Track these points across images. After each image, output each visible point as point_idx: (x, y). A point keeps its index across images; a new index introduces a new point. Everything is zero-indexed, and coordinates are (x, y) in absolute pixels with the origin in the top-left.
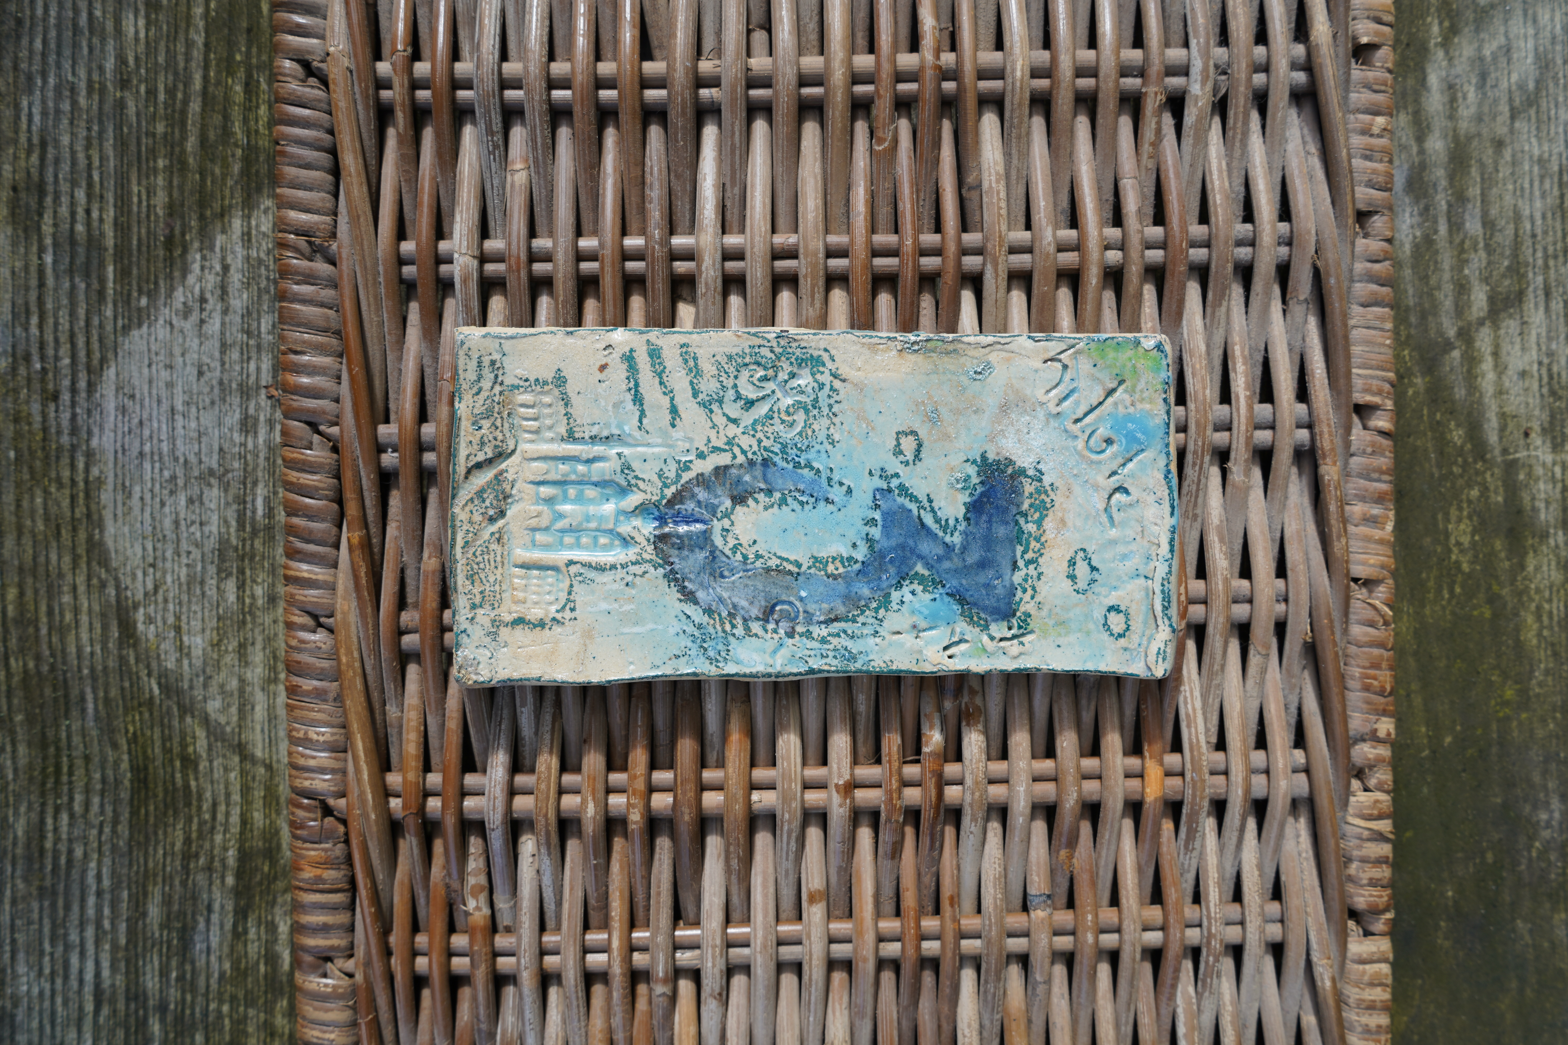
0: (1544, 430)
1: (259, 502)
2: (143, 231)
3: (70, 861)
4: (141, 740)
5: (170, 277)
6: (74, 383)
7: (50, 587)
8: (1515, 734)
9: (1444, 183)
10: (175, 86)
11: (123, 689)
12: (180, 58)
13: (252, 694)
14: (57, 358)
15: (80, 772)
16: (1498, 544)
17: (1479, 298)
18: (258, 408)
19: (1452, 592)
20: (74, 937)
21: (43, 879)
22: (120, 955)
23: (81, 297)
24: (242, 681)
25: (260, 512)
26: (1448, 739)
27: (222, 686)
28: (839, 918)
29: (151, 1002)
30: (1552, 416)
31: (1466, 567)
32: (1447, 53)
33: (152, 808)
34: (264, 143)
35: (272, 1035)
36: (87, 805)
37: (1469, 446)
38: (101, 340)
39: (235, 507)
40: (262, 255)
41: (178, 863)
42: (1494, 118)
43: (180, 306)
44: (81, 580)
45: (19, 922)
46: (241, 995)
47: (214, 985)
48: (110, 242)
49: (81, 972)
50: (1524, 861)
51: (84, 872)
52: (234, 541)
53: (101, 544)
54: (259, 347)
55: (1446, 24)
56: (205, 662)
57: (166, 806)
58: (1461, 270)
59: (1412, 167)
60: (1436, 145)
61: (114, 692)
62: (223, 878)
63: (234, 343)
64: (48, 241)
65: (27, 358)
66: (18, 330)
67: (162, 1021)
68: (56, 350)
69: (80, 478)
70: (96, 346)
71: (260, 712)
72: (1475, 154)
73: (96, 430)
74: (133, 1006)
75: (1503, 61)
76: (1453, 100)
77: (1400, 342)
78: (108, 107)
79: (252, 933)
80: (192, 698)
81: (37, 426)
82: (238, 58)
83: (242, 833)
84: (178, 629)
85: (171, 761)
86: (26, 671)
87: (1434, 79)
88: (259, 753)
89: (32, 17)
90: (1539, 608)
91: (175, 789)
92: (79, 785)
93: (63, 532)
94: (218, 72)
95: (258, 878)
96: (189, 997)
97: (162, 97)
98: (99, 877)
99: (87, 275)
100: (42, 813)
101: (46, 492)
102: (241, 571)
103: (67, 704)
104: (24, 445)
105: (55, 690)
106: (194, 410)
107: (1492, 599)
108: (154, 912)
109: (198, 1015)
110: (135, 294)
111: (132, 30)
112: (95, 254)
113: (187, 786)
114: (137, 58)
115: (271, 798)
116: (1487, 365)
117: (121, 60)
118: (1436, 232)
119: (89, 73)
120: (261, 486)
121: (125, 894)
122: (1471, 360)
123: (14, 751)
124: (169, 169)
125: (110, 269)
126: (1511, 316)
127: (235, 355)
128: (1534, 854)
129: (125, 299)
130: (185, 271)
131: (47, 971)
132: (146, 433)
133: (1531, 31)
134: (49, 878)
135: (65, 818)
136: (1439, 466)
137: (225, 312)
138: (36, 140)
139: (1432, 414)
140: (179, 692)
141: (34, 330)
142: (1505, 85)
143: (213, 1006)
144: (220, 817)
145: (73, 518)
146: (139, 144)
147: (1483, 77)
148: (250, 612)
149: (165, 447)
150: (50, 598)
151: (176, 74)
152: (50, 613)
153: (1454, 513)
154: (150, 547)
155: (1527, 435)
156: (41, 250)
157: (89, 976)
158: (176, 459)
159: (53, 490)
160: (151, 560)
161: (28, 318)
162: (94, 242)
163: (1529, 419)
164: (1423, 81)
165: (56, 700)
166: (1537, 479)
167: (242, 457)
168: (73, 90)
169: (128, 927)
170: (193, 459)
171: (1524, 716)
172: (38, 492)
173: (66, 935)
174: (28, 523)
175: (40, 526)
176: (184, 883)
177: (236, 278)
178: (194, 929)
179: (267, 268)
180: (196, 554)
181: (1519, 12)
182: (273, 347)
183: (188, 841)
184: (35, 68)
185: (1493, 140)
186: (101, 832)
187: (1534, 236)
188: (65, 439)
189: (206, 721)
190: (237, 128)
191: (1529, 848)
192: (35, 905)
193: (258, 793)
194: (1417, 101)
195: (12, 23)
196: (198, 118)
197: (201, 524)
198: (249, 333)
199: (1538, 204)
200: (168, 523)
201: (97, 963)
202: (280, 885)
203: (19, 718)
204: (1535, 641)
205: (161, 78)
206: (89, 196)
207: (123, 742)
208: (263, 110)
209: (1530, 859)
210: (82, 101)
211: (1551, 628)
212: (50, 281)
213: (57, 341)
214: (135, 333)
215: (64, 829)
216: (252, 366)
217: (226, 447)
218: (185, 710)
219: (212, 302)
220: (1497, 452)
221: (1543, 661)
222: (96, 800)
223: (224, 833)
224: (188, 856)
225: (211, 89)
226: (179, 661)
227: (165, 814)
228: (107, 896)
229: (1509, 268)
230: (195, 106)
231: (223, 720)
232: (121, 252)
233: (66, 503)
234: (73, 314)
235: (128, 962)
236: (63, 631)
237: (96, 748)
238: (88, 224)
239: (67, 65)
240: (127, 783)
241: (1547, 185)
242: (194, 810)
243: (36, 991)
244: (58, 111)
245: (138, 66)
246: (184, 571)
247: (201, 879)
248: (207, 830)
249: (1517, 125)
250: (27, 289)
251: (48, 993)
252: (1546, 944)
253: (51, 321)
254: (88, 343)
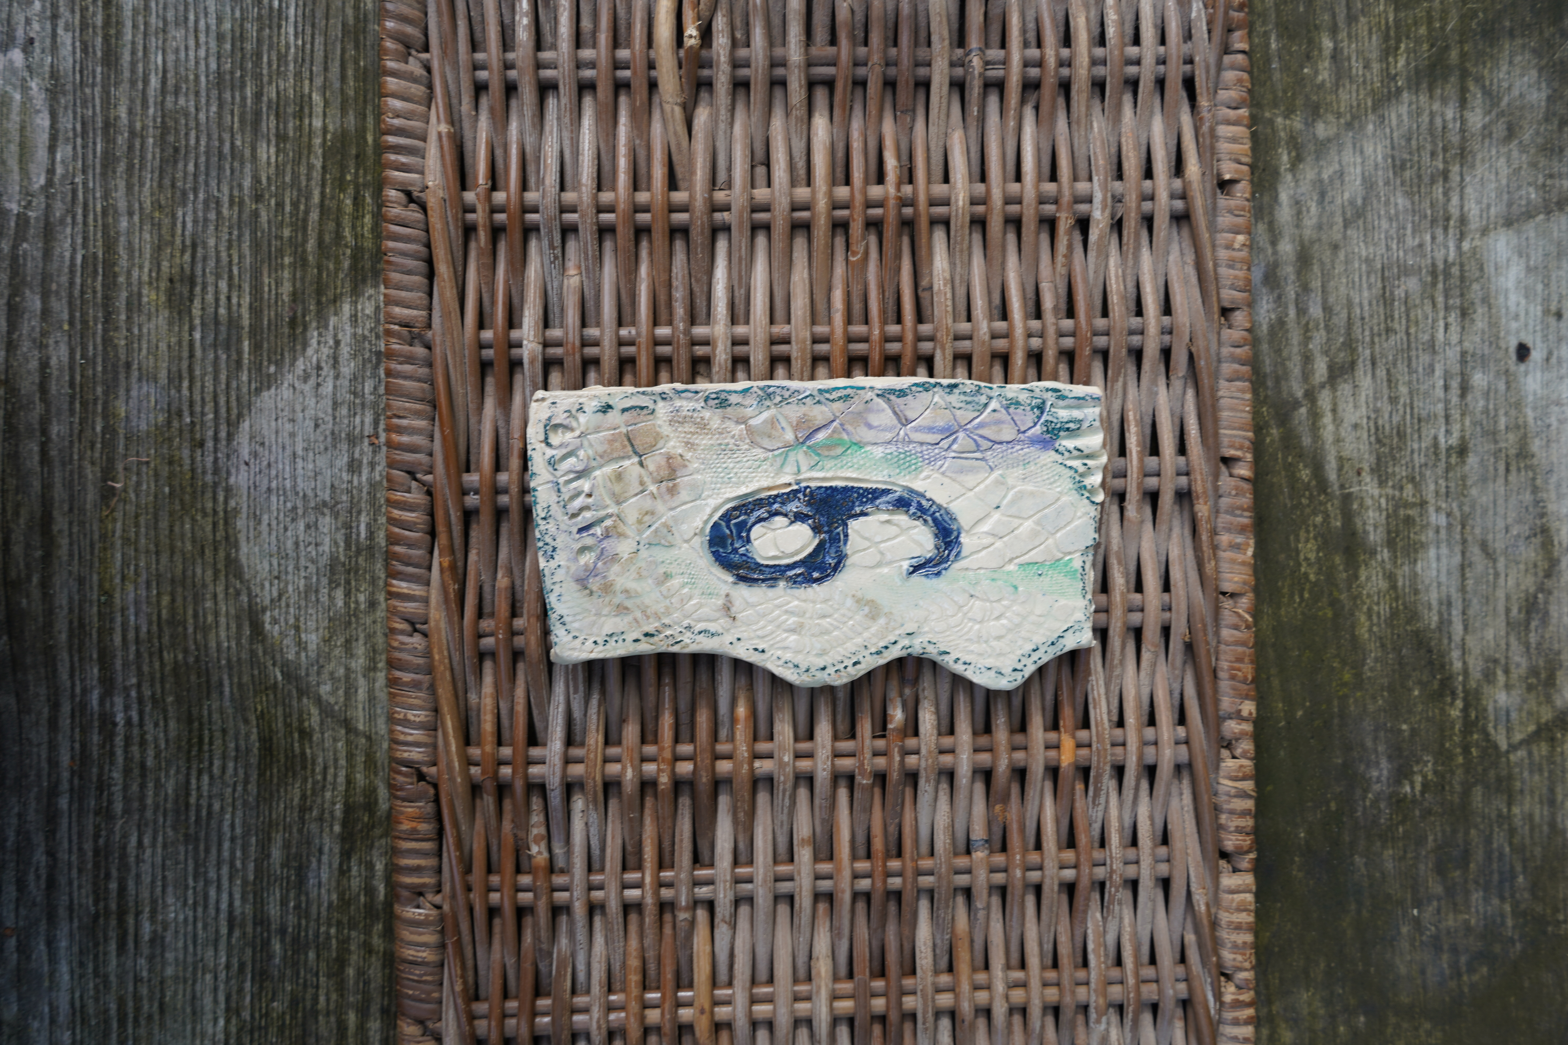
0: (1372, 470)
1: (363, 527)
2: (273, 313)
3: (210, 813)
4: (267, 717)
5: (293, 350)
6: (216, 433)
7: (195, 596)
8: (1352, 708)
9: (1292, 277)
10: (298, 201)
11: (253, 676)
12: (303, 179)
13: (356, 679)
14: (203, 414)
15: (218, 742)
16: (1338, 560)
17: (1321, 368)
18: (362, 453)
19: (1301, 597)
20: (212, 874)
21: (187, 828)
22: (249, 888)
23: (223, 365)
24: (348, 669)
25: (363, 535)
26: (1300, 713)
27: (332, 674)
28: (822, 860)
29: (273, 926)
30: (1378, 459)
31: (1312, 577)
32: (1294, 176)
33: (275, 771)
34: (368, 244)
35: (370, 952)
36: (224, 769)
37: (1314, 483)
38: (238, 399)
39: (343, 531)
40: (366, 333)
41: (296, 814)
42: (1331, 227)
43: (301, 373)
44: (220, 589)
45: (168, 862)
46: (345, 920)
47: (324, 913)
48: (246, 322)
49: (218, 902)
50: (1360, 809)
51: (221, 822)
52: (342, 558)
53: (237, 560)
54: (363, 405)
55: (1293, 154)
56: (318, 655)
57: (287, 769)
58: (1306, 345)
59: (1268, 265)
60: (1286, 248)
61: (246, 679)
62: (331, 826)
63: (343, 402)
64: (197, 321)
65: (180, 414)
66: (173, 392)
67: (282, 941)
68: (203, 407)
69: (220, 508)
70: (234, 404)
71: (362, 694)
72: (1316, 255)
73: (233, 471)
74: (259, 929)
75: (1337, 183)
76: (1299, 213)
77: (1258, 401)
78: (245, 216)
79: (354, 871)
80: (308, 683)
81: (187, 467)
82: (349, 178)
83: (347, 791)
84: (297, 628)
85: (291, 733)
86: (176, 662)
87: (1284, 197)
88: (361, 727)
89: (187, 146)
90: (1370, 609)
91: (294, 756)
92: (218, 753)
93: (207, 551)
94: (333, 189)
95: (359, 826)
96: (303, 922)
97: (288, 208)
98: (232, 826)
99: (228, 349)
100: (188, 775)
101: (193, 520)
102: (348, 582)
103: (208, 688)
104: (176, 483)
105: (199, 677)
106: (311, 454)
107: (1334, 603)
108: (276, 853)
109: (311, 937)
110: (265, 363)
111: (265, 156)
112: (234, 332)
113: (303, 754)
114: (269, 178)
115: (370, 763)
116: (1327, 419)
117: (256, 179)
118: (1287, 315)
119: (231, 189)
120: (364, 514)
121: (253, 840)
122: (1315, 415)
123: (166, 726)
124: (293, 265)
125: (246, 343)
126: (1345, 381)
127: (344, 411)
128: (1368, 803)
129: (257, 367)
130: (305, 345)
131: (190, 902)
132: (273, 472)
133: (1359, 160)
134: (192, 827)
135: (206, 779)
136: (1292, 499)
137: (337, 377)
138: (188, 242)
139: (1285, 458)
140: (298, 678)
141: (185, 392)
142: (1339, 201)
143: (323, 929)
144: (330, 778)
145: (214, 541)
146: (270, 245)
147: (1322, 195)
148: (355, 615)
149: (288, 484)
150: (196, 603)
151: (299, 190)
152: (196, 616)
153: (1303, 535)
154: (275, 562)
155: (1359, 474)
156: (192, 329)
157: (224, 906)
158: (297, 494)
159: (199, 518)
160: (276, 573)
161: (180, 382)
162: (233, 323)
163: (1360, 462)
164: (1275, 199)
165: (199, 685)
166: (1368, 508)
167: (349, 492)
168: (218, 203)
169: (256, 866)
170: (310, 493)
171: (1359, 694)
172: (187, 520)
173: (206, 873)
174: (179, 544)
175: (189, 546)
176: (300, 831)
177: (345, 350)
178: (308, 867)
179: (370, 342)
180: (312, 568)
181: (1349, 145)
182: (375, 405)
183: (304, 797)
184: (188, 186)
185: (1330, 244)
186: (234, 790)
187: (1363, 319)
188: (209, 478)
189: (319, 701)
190: (347, 233)
191: (1364, 798)
192: (182, 849)
193: (360, 759)
194: (1271, 214)
195: (171, 150)
196: (316, 225)
197: (317, 545)
198: (355, 394)
199: (1366, 294)
200: (290, 544)
201: (231, 895)
202: (377, 832)
203: (170, 699)
204: (1366, 636)
205: (288, 194)
206: (230, 286)
207: (253, 719)
208: (368, 219)
209: (1365, 808)
210: (225, 212)
211: (1379, 625)
212: (198, 353)
213: (203, 399)
214: (265, 394)
215: (205, 788)
216: (358, 419)
217: (336, 483)
218: (301, 693)
219: (326, 370)
220: (1336, 487)
221: (1373, 652)
222: (231, 765)
223: (333, 790)
224: (304, 809)
225: (327, 202)
226: (298, 653)
227: (286, 775)
228: (239, 842)
229: (1343, 344)
230: (314, 216)
231: (332, 700)
232: (255, 330)
233: (209, 528)
234: (216, 379)
235: (255, 894)
236: (206, 630)
237: (231, 723)
238: (229, 308)
239: (213, 183)
240: (256, 751)
241: (1372, 280)
242: (309, 772)
243: (181, 917)
244: (206, 220)
245: (269, 184)
246: (302, 582)
247: (314, 827)
248: (319, 789)
249: (1349, 232)
250: (180, 359)
251: (191, 919)
252: (1378, 875)
253: (199, 384)
254: (228, 402)
